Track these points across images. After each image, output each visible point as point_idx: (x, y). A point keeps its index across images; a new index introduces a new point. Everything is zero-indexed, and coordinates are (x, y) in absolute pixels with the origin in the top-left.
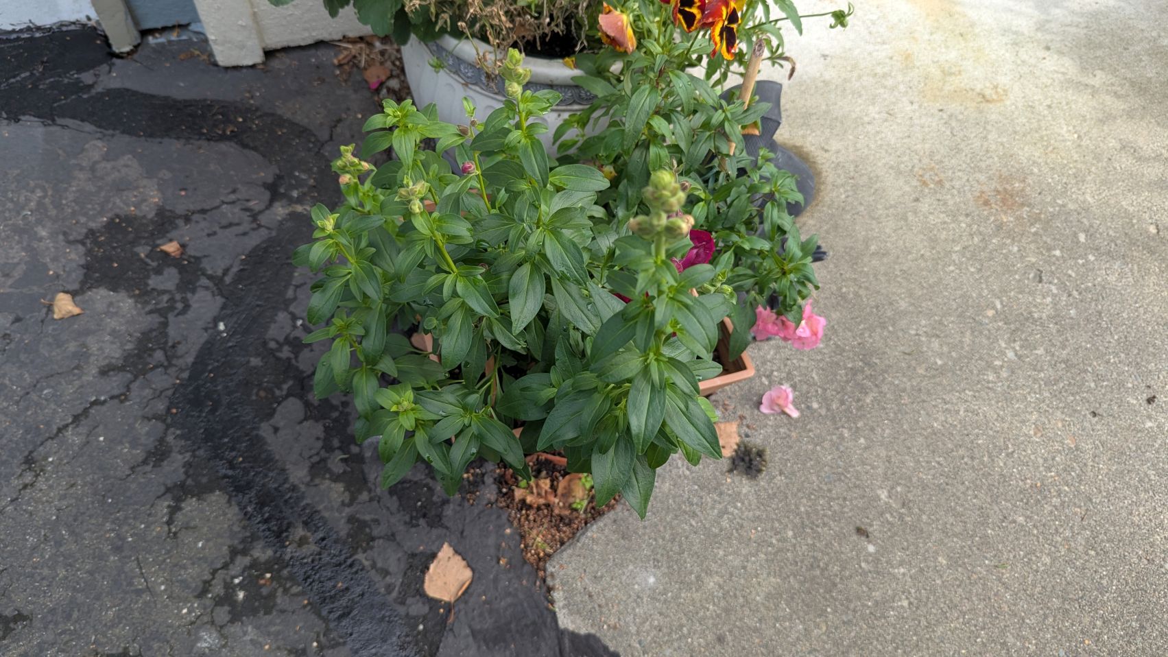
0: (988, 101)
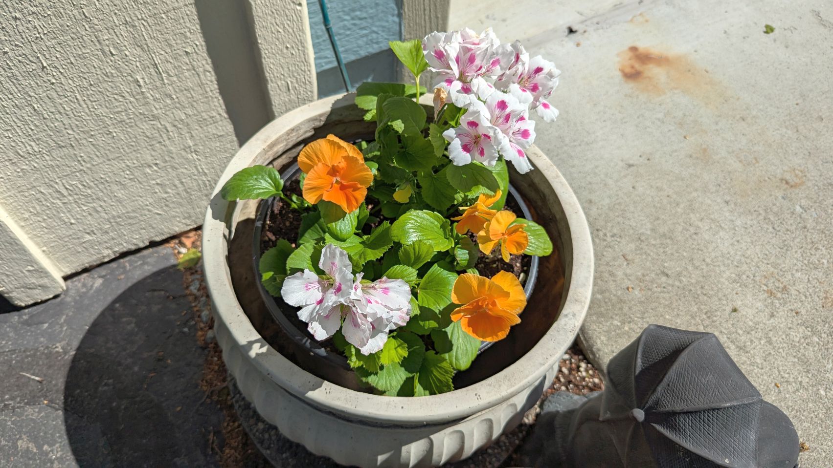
0: (792, 186)
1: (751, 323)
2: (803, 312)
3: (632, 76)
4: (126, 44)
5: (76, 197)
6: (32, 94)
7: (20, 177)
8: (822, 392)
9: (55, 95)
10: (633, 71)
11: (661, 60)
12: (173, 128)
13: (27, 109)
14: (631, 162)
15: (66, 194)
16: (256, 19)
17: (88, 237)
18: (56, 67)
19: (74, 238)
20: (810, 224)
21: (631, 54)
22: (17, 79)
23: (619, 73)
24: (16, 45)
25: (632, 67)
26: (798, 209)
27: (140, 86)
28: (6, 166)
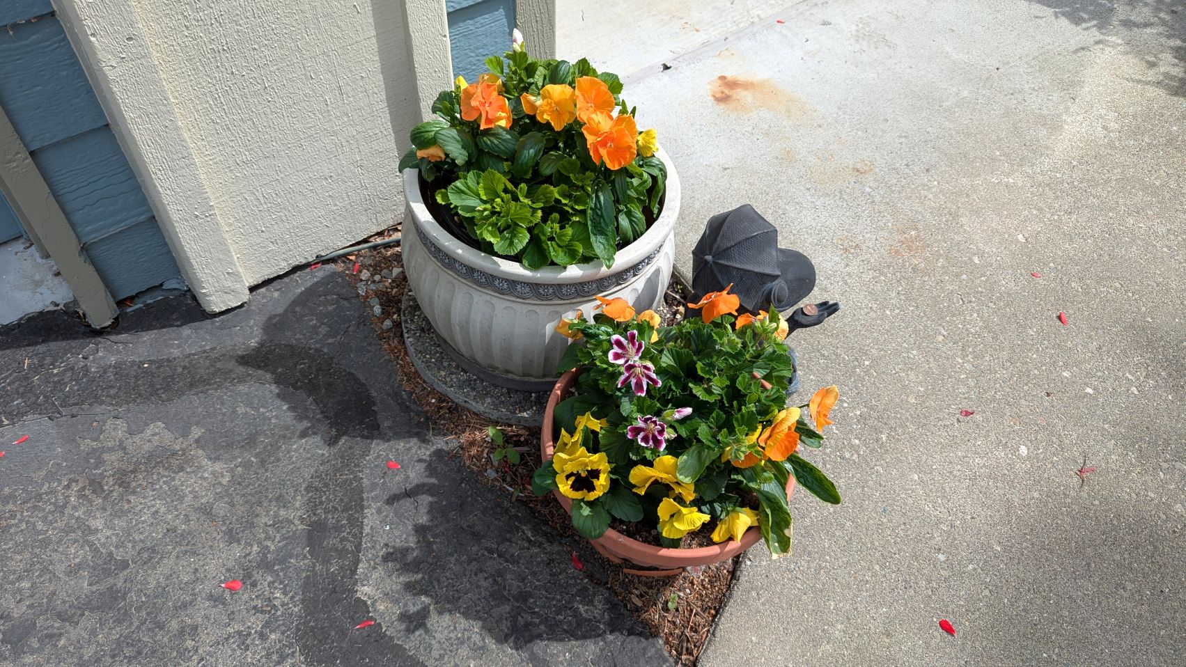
0: (862, 173)
1: (830, 272)
2: (872, 260)
3: (722, 99)
4: (322, 70)
5: (269, 205)
6: (254, 110)
7: (233, 183)
8: (888, 312)
9: (269, 110)
10: (724, 96)
11: (747, 86)
12: (347, 144)
13: (249, 122)
14: (727, 166)
15: (263, 202)
16: (414, 47)
17: (272, 247)
18: (273, 88)
19: (261, 247)
20: (878, 199)
21: (720, 82)
22: (246, 98)
23: (712, 98)
24: (251, 70)
25: (723, 92)
26: (868, 190)
27: (327, 105)
28: (225, 172)
